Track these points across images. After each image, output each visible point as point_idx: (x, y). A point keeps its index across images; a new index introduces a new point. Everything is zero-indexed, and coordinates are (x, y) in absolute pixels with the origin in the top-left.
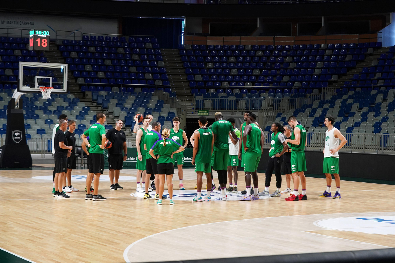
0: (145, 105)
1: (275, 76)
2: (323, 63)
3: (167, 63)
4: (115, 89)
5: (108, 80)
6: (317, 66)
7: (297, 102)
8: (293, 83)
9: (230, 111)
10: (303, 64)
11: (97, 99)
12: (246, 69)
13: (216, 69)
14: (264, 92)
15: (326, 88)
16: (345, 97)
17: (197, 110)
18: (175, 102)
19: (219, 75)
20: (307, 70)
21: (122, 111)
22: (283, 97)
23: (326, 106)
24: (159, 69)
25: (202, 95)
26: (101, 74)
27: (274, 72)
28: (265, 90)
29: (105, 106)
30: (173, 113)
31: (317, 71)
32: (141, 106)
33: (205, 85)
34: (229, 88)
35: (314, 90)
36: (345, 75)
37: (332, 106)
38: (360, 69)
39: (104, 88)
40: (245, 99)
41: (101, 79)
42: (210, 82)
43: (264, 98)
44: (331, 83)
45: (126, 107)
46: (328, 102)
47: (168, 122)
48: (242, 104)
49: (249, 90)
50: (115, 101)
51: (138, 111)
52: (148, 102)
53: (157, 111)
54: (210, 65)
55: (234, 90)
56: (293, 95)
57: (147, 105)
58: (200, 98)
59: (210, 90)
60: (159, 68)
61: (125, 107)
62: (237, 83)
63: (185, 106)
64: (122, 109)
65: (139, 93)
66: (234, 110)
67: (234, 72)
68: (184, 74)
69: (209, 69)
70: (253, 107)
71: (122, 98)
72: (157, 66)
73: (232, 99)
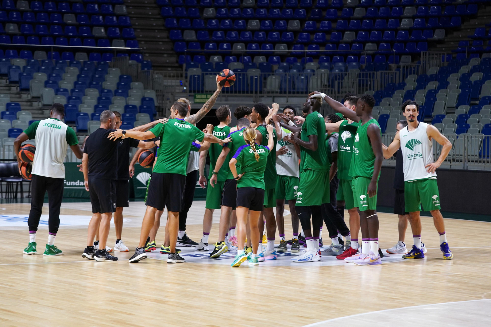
0: (97, 83)
1: (328, 32)
2: (416, 8)
3: (131, 7)
4: (40, 55)
5: (25, 38)
6: (405, 14)
7: (375, 79)
8: (363, 44)
9: (252, 95)
10: (379, 9)
11: (9, 72)
12: (275, 20)
13: (221, 19)
14: (311, 61)
15: (427, 52)
16: (464, 70)
17: (192, 94)
18: (153, 79)
19: (226, 31)
20: (388, 21)
21: (56, 94)
22: (346, 70)
23: (432, 85)
24: (117, 18)
25: (200, 67)
26: (12, 28)
27: (327, 25)
28: (313, 57)
29: (24, 85)
30: (151, 100)
31: (405, 23)
32: (90, 86)
33: (202, 47)
34: (246, 54)
35: (403, 57)
36: (457, 29)
37: (444, 85)
38: (485, 17)
39: (19, 52)
40: (277, 73)
41: (12, 37)
42: (211, 43)
43: (313, 71)
44: (433, 44)
45: (65, 88)
46: (433, 78)
47: (142, 115)
48: (273, 82)
49: (283, 57)
50: (41, 77)
51: (87, 95)
52: (102, 79)
53: (121, 95)
54: (210, 12)
55: (256, 58)
56: (364, 66)
57: (101, 84)
58: (195, 71)
59: (212, 57)
60: (118, 16)
61: (62, 88)
62: (261, 44)
63: (172, 86)
64: (57, 92)
65: (85, 63)
66: (259, 94)
67: (254, 24)
68: (162, 28)
69: (209, 19)
70: (294, 88)
71: (55, 71)
72: (113, 14)
73: (254, 73)
